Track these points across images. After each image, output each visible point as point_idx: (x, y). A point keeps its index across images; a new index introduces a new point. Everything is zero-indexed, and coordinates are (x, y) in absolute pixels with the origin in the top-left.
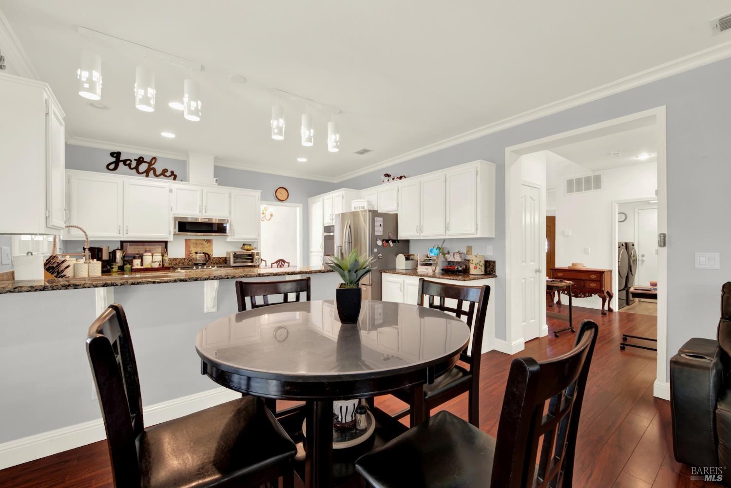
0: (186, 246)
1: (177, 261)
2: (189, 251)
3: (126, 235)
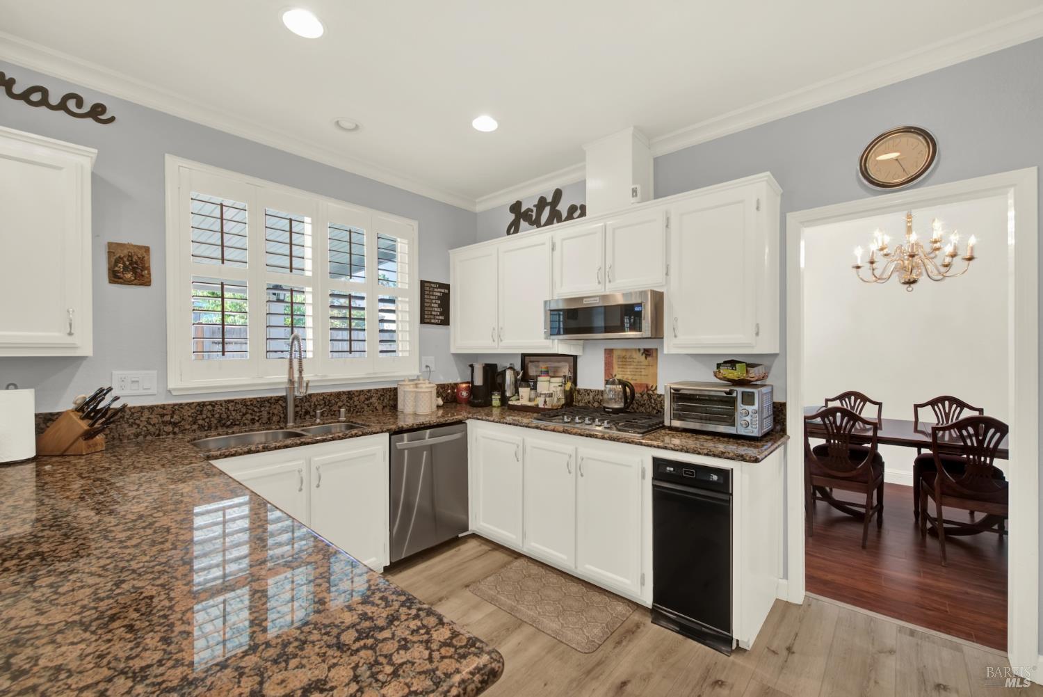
0: (606, 364)
1: (591, 397)
2: (612, 375)
3: (501, 344)
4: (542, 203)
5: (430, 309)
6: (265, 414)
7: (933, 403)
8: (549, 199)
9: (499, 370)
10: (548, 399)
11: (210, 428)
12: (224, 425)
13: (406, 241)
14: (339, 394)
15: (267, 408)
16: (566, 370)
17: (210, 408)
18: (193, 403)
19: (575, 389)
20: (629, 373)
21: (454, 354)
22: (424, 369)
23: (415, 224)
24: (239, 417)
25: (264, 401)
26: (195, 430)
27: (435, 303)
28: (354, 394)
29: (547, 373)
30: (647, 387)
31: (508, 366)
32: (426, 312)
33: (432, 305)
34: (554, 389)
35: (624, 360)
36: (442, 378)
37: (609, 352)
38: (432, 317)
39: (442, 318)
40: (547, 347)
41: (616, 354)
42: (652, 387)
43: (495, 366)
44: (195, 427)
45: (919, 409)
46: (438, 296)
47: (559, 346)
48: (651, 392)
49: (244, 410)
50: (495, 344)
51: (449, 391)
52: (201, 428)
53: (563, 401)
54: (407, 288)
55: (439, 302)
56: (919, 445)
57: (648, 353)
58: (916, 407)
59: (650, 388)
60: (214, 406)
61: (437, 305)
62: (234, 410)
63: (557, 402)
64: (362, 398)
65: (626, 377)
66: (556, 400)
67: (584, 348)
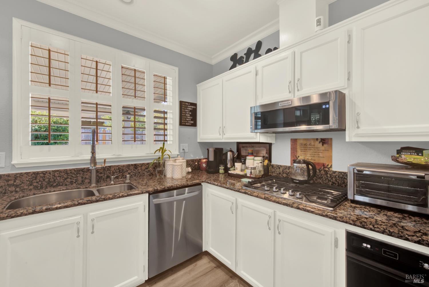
0: (291, 148)
2: (296, 156)
3: (224, 136)
4: (249, 51)
5: (185, 117)
6: (80, 179)
8: (254, 48)
9: (224, 152)
10: (253, 171)
11: (42, 188)
12: (51, 186)
13: (171, 78)
14: (129, 166)
15: (81, 175)
16: (264, 153)
17: (42, 175)
18: (30, 173)
19: (270, 165)
20: (309, 155)
21: (198, 142)
22: (182, 151)
23: (177, 69)
24: (62, 181)
25: (80, 170)
26: (31, 189)
27: (188, 114)
28: (138, 165)
29: (252, 154)
30: (324, 165)
31: (229, 149)
32: (183, 119)
33: (187, 115)
34: (257, 165)
35: (305, 146)
36: (192, 156)
37: (294, 141)
38: (186, 122)
39: (192, 122)
40: (253, 138)
41: (299, 142)
42: (328, 165)
43: (222, 149)
44: (31, 187)
46: (190, 110)
47: (260, 137)
48: (327, 169)
49: (66, 177)
50: (221, 137)
51: (196, 163)
52: (36, 188)
53: (262, 173)
54: (171, 105)
55: (191, 113)
57: (324, 141)
59: (326, 166)
60: (45, 174)
61: (189, 115)
62: (59, 176)
63: (259, 173)
64: (143, 168)
65: (307, 157)
66: (258, 172)
67: (276, 138)
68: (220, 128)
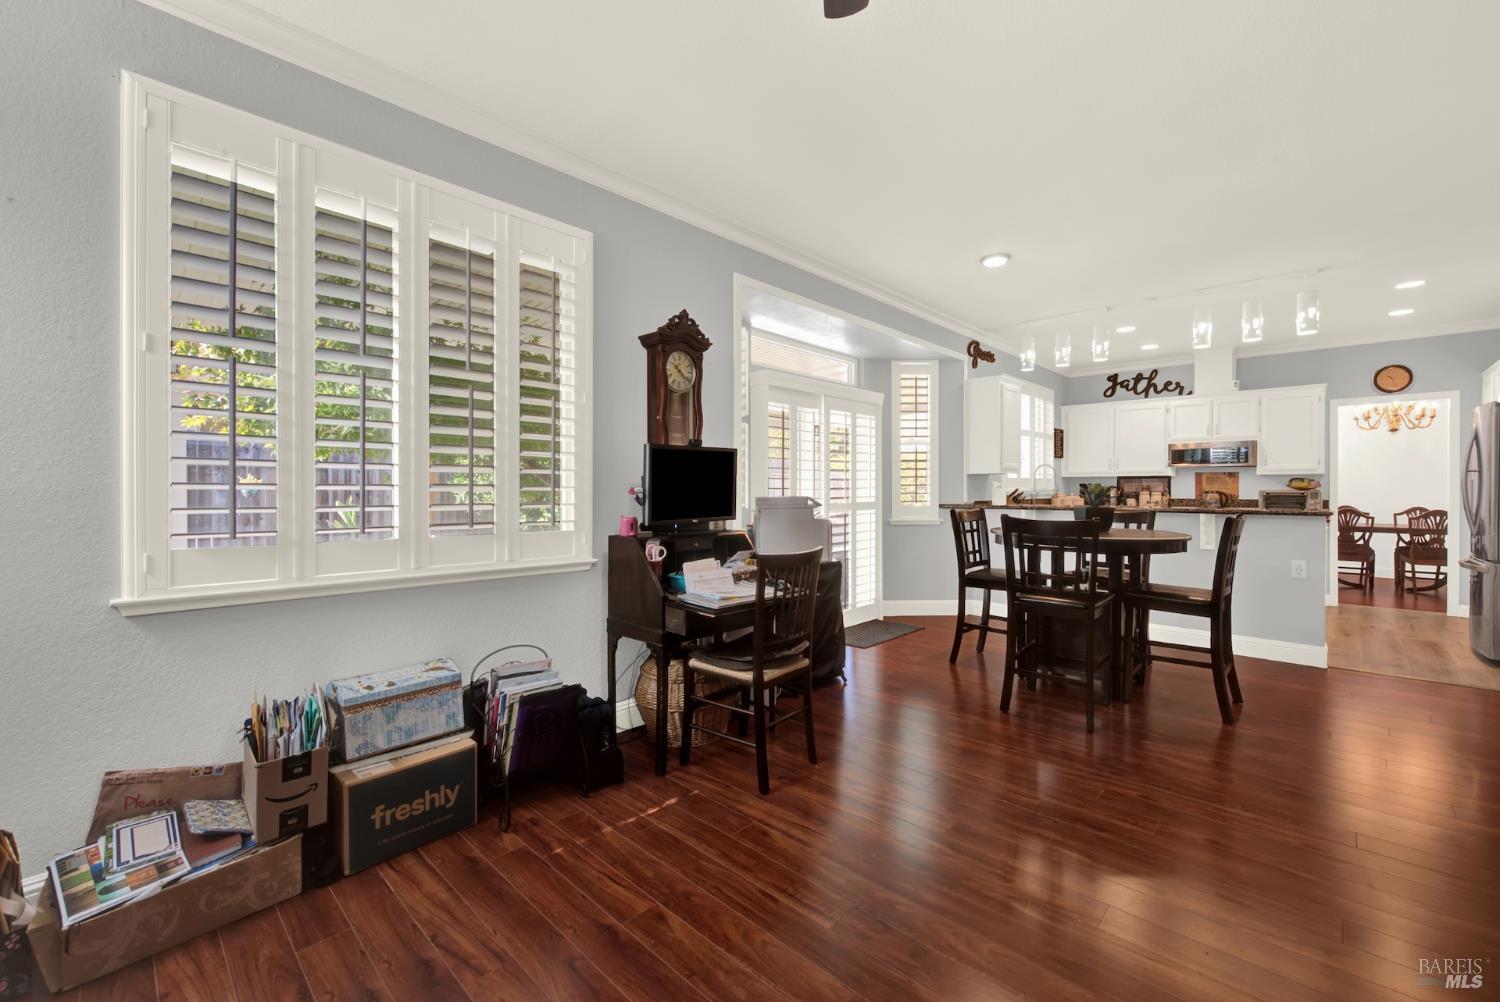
0: (1196, 482)
1: (1184, 503)
2: (1201, 489)
3: (1117, 470)
4: (1139, 378)
7: (1408, 512)
8: (1147, 375)
16: (1161, 487)
20: (1216, 487)
21: (1064, 478)
23: (1053, 392)
27: (1059, 443)
29: (1145, 489)
30: (1232, 494)
32: (1056, 449)
35: (1211, 479)
37: (1198, 476)
39: (1061, 453)
41: (1204, 477)
42: (1234, 495)
45: (1398, 517)
47: (1169, 472)
54: (1051, 432)
55: (1061, 442)
56: (1398, 531)
57: (1231, 475)
58: (1395, 515)
67: (1177, 471)
68: (1110, 460)
